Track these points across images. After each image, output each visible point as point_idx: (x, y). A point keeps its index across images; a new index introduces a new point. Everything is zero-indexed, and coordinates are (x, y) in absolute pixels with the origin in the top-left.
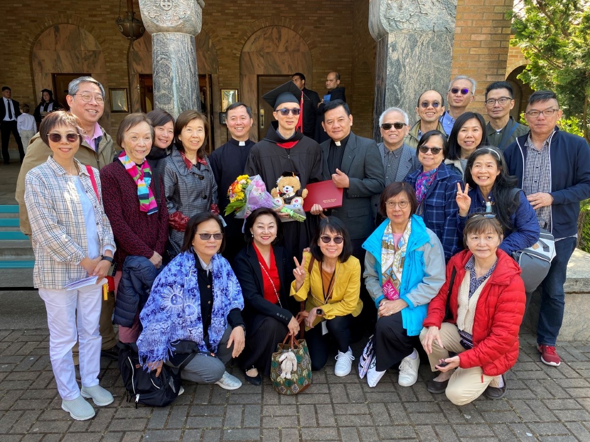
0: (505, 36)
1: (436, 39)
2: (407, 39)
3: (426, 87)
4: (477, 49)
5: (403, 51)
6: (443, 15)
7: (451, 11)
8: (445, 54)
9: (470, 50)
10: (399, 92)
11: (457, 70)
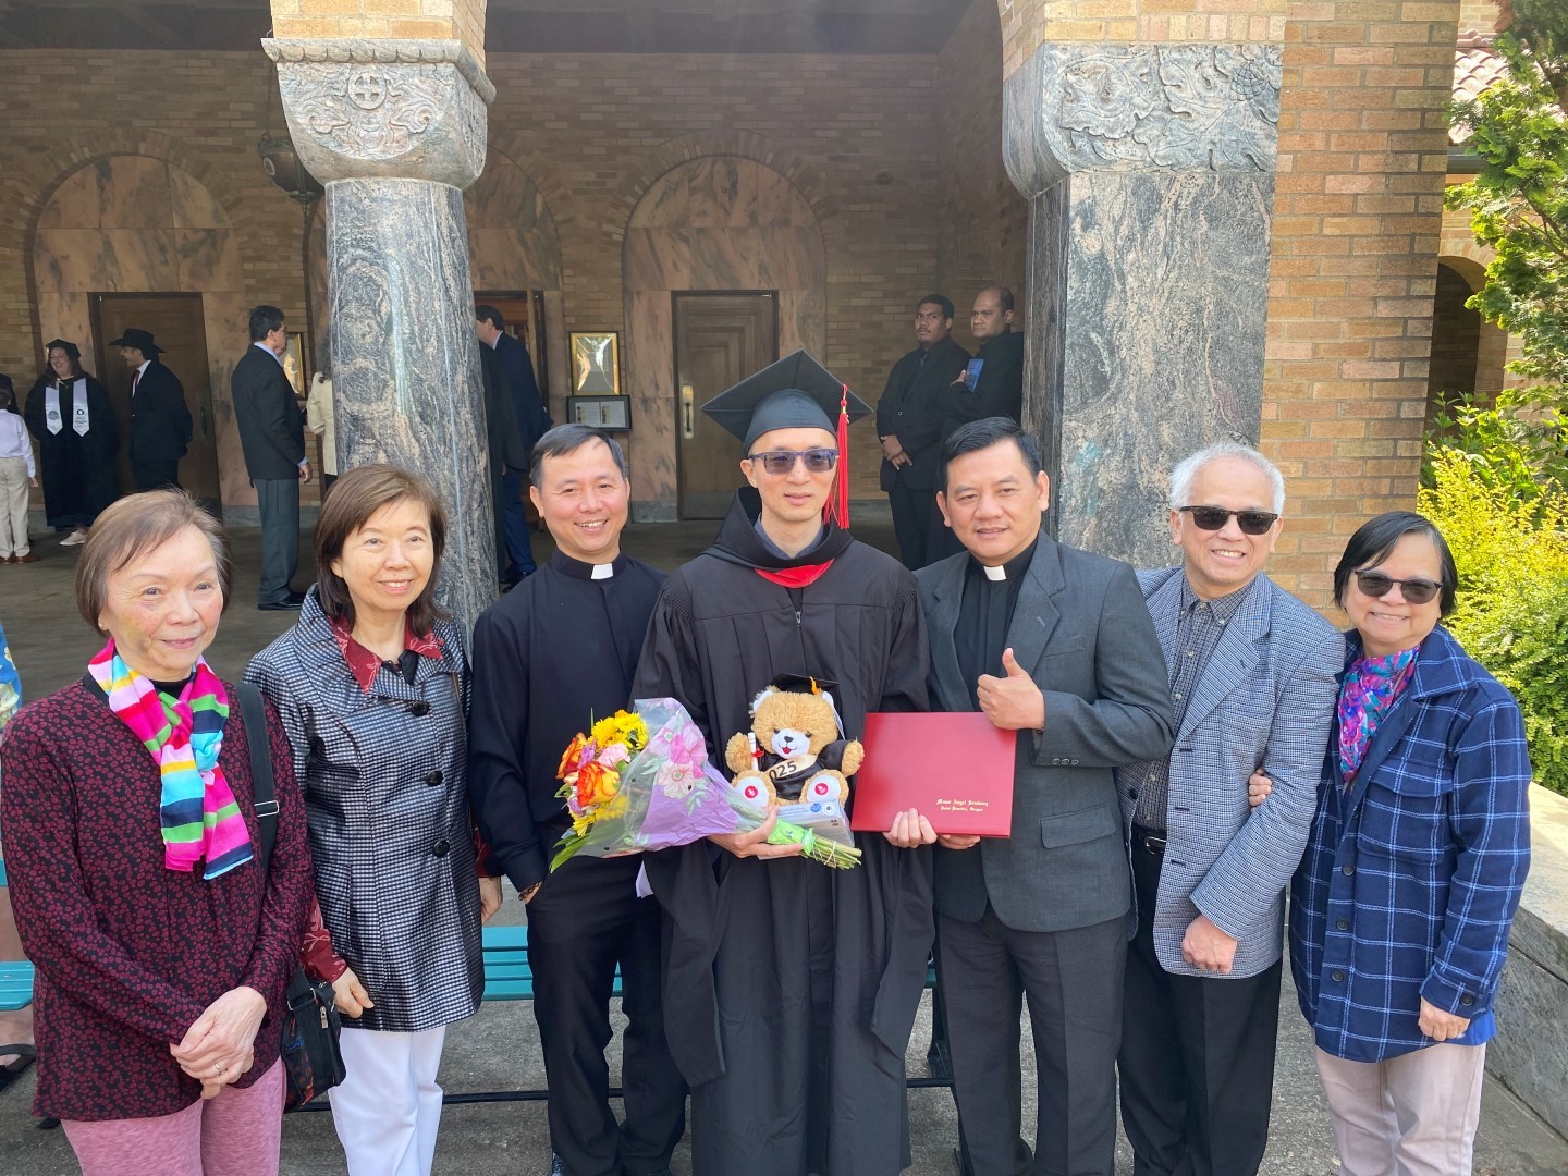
0: (1428, 178)
1: (1217, 190)
2: (1129, 191)
3: (1190, 338)
4: (1345, 220)
5: (1117, 230)
6: (1238, 117)
7: (1264, 106)
8: (1249, 237)
9: (1321, 222)
10: (1105, 354)
11: (1283, 284)
